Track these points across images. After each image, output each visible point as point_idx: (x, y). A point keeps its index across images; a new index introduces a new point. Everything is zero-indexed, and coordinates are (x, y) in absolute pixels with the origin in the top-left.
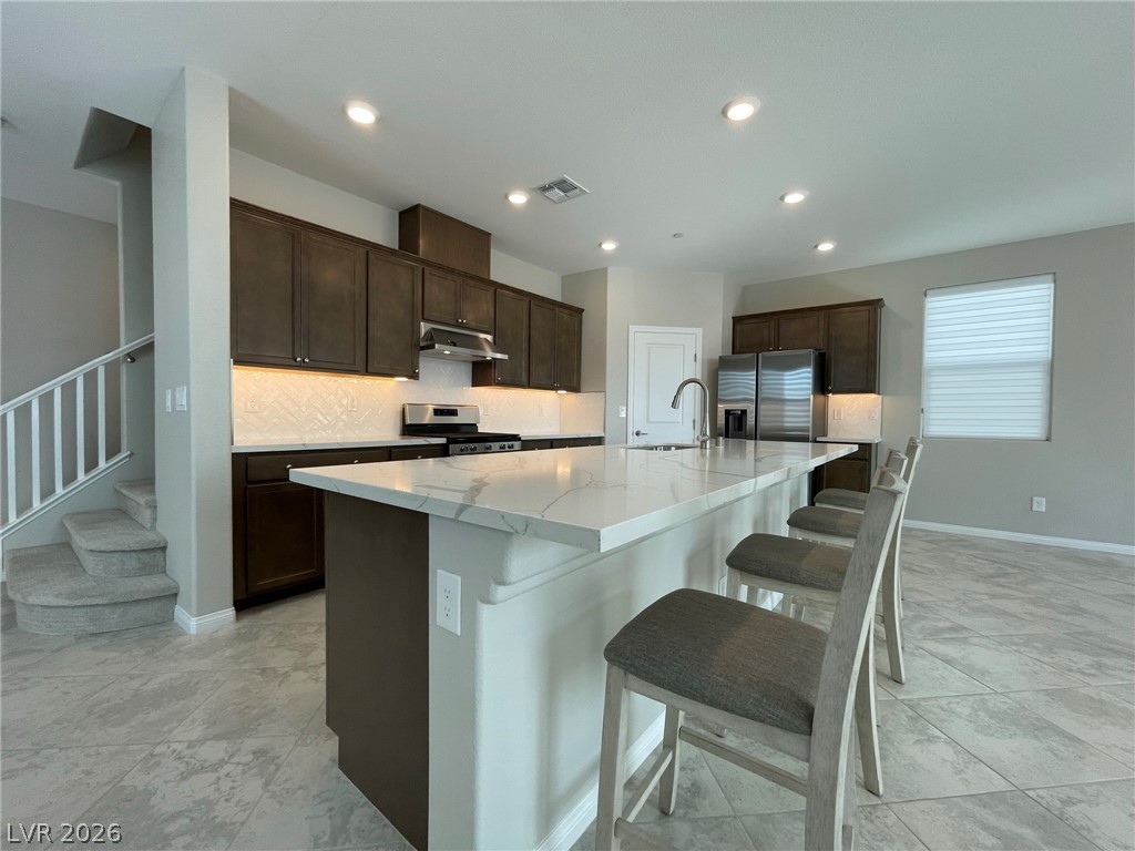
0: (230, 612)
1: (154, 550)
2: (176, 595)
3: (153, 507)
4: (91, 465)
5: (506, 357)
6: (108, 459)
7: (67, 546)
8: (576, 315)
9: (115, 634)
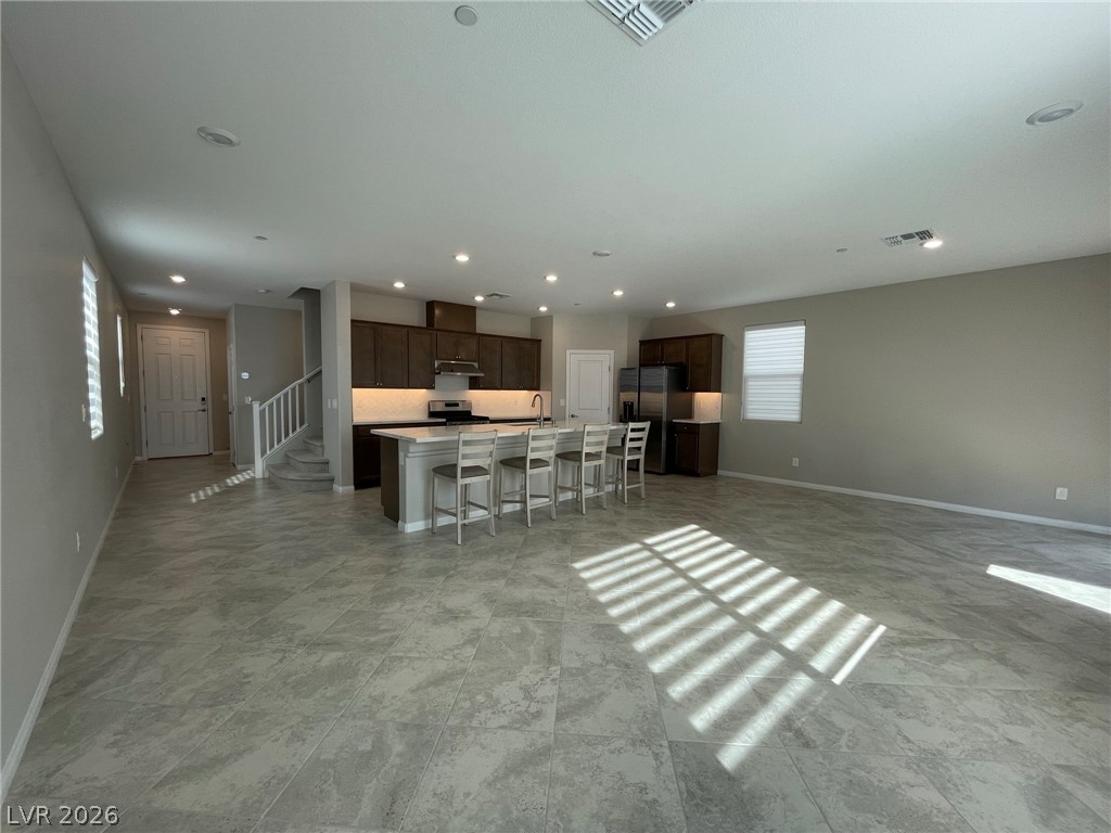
0: (353, 487)
1: (323, 463)
2: (334, 480)
3: (322, 447)
4: (294, 429)
5: (482, 375)
6: (300, 426)
7: (288, 464)
8: (535, 344)
9: (315, 491)
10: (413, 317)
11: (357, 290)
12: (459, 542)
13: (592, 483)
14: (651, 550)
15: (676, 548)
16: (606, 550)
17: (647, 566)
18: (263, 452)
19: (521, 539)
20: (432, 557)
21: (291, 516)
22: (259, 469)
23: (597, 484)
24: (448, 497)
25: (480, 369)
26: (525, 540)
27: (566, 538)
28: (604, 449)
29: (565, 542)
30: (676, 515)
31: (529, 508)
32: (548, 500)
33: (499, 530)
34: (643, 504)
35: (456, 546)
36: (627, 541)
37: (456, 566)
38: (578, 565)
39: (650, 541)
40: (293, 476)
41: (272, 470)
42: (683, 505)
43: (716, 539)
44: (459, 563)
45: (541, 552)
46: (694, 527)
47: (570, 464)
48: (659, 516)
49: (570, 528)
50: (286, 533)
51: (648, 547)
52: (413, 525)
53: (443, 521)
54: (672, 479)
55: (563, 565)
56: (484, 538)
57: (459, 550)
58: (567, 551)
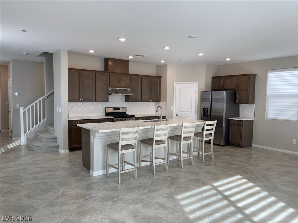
0: (68, 151)
1: (54, 138)
2: (59, 147)
3: (54, 130)
4: (40, 121)
5: (132, 95)
6: (43, 119)
7: (37, 138)
8: (158, 78)
9: (50, 153)
10: (98, 66)
11: (71, 53)
12: (120, 182)
13: (186, 152)
14: (217, 190)
15: (230, 189)
16: (193, 189)
17: (215, 198)
18: (25, 132)
19: (150, 181)
20: (106, 190)
21: (38, 166)
22: (23, 140)
23: (189, 152)
24: (114, 158)
25: (131, 92)
26: (152, 182)
27: (173, 181)
28: (193, 135)
29: (173, 184)
30: (230, 170)
31: (154, 165)
32: (164, 160)
33: (139, 176)
34: (213, 163)
35: (117, 185)
36: (204, 184)
37: (118, 196)
38: (179, 197)
39: (216, 184)
40: (39, 144)
41: (29, 141)
42: (234, 164)
43: (251, 184)
44: (119, 194)
45: (160, 189)
46: (239, 177)
47: (175, 142)
48: (221, 170)
49: (175, 176)
50: (35, 175)
51: (215, 188)
52: (97, 172)
53: (112, 170)
54: (228, 149)
55: (171, 197)
56: (132, 181)
57: (120, 187)
58: (173, 189)
